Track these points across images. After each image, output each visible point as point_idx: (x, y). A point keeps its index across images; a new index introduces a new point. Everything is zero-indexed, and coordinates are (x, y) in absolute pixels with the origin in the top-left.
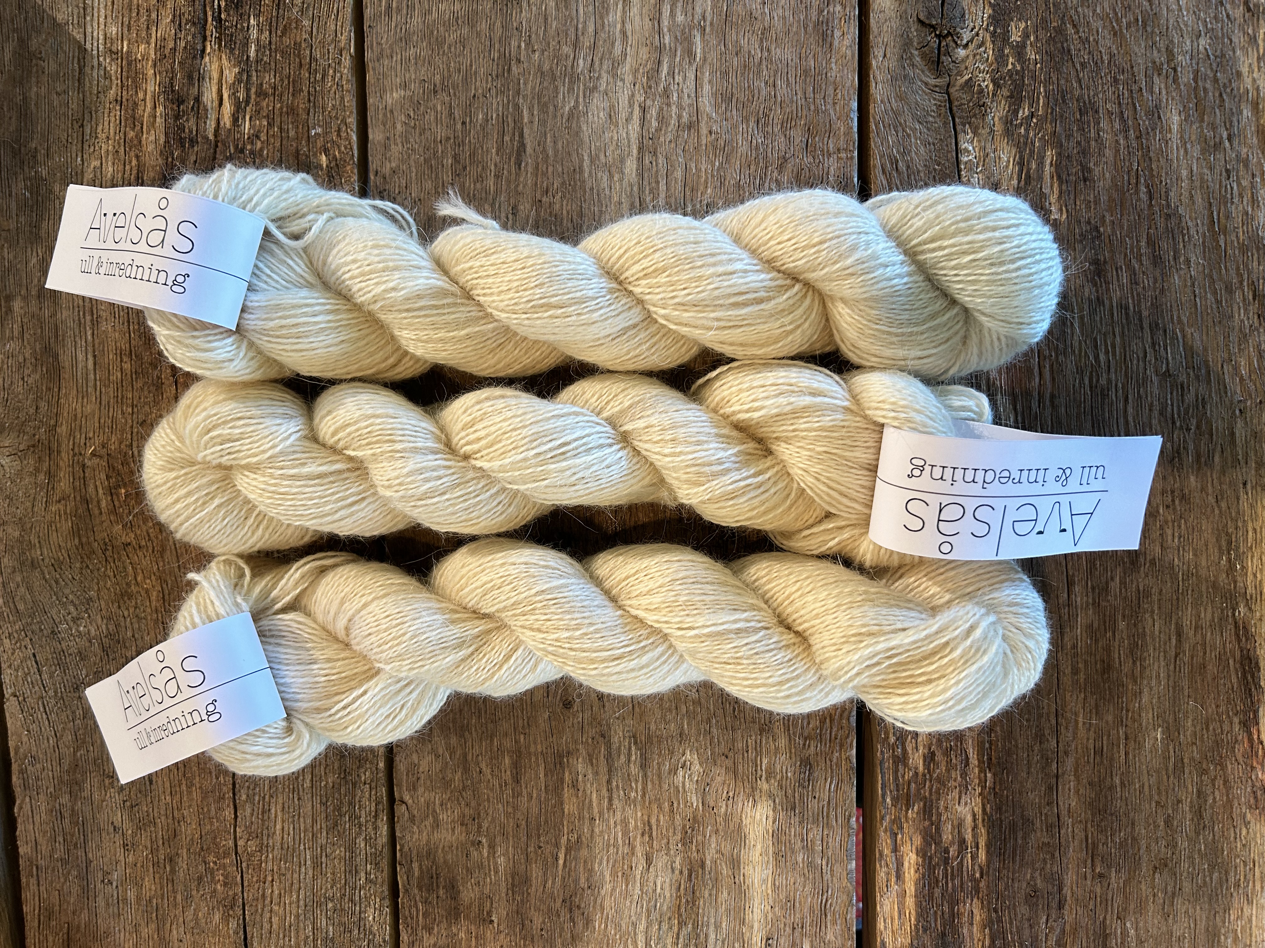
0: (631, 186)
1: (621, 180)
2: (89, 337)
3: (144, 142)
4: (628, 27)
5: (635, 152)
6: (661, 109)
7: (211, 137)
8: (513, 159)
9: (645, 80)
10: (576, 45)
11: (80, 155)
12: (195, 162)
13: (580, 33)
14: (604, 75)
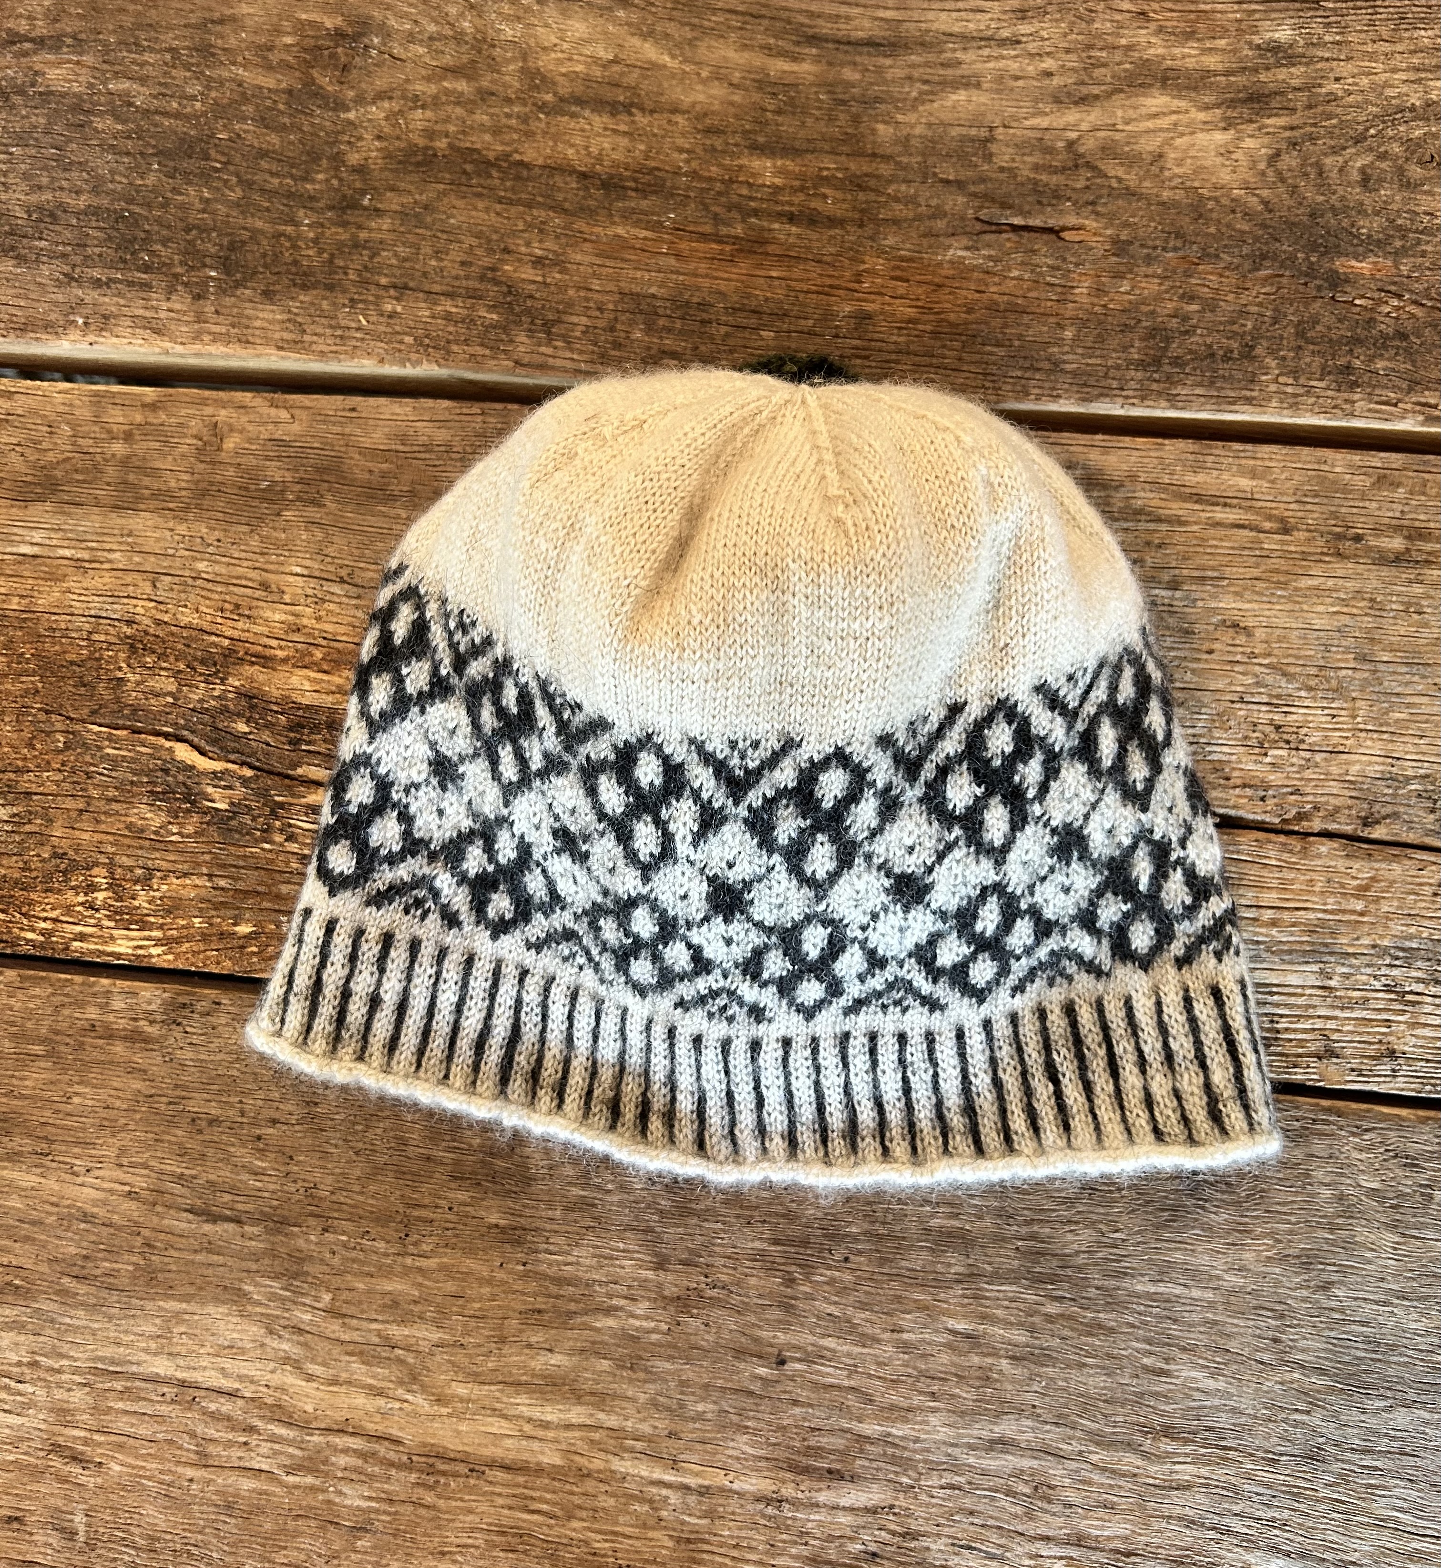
0: (138, 1364)
1: (145, 1350)
2: (61, 552)
3: (305, 672)
4: (343, 1389)
5: (180, 1375)
6: (229, 1418)
7: (299, 771)
8: (199, 1202)
9: (270, 1401)
10: (332, 1312)
11: (305, 572)
12: (268, 744)
13: (347, 1320)
14: (285, 1346)
